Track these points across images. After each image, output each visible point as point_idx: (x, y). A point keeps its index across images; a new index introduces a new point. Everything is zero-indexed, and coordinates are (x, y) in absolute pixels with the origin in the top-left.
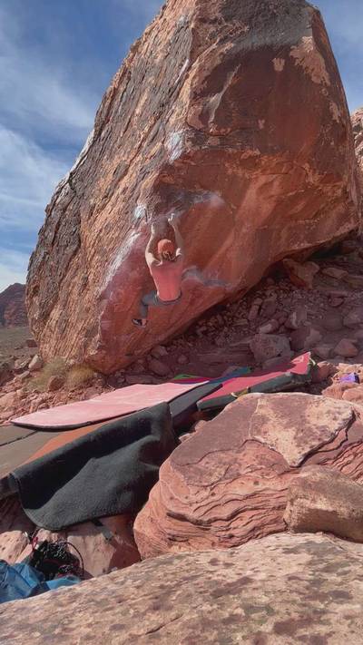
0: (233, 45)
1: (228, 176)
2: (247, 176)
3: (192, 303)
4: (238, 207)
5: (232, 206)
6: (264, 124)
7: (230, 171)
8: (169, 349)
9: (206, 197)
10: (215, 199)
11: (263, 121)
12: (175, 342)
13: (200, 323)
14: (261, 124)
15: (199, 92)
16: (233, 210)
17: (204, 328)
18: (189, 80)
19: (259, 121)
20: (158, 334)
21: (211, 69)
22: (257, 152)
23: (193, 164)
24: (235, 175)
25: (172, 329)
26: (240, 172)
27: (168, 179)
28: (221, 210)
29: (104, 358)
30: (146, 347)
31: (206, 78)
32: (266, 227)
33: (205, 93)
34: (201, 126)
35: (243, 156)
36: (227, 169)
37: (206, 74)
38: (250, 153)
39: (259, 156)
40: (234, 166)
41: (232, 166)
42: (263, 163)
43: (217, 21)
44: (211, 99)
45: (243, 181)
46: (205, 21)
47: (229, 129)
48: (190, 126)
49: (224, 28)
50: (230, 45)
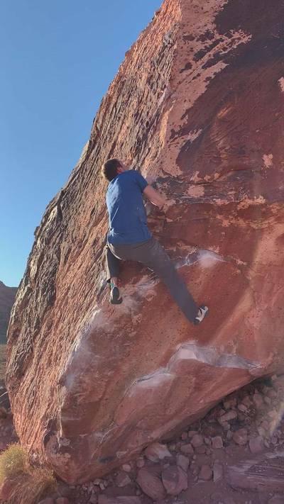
0: (224, 65)
2: (254, 226)
3: (198, 388)
4: (249, 263)
5: (240, 262)
6: (273, 160)
7: (226, 223)
8: (173, 447)
9: (194, 257)
10: (208, 259)
11: (271, 156)
12: (184, 436)
14: (268, 160)
15: (177, 129)
16: (240, 267)
18: (167, 113)
19: (265, 157)
20: (150, 429)
21: (194, 98)
22: (261, 200)
24: (234, 227)
26: (242, 223)
28: (219, 268)
29: (67, 464)
30: (134, 445)
31: (188, 111)
33: (184, 131)
34: (180, 173)
35: (239, 207)
36: (221, 222)
37: (187, 106)
38: (250, 202)
39: (266, 204)
40: (231, 217)
41: (227, 218)
42: (274, 211)
43: (208, 35)
44: (192, 137)
45: (249, 232)
46: (191, 38)
47: (216, 175)
48: (165, 174)
49: (217, 42)
50: (220, 66)
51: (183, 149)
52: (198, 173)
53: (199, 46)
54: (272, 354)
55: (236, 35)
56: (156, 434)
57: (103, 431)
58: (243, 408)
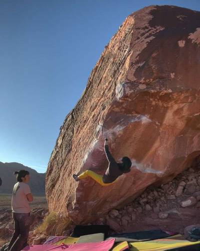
0: (154, 37)
1: (153, 106)
2: (165, 105)
3: (134, 183)
4: (161, 124)
5: (157, 123)
6: (175, 76)
7: (154, 103)
8: (121, 212)
9: (139, 118)
10: (145, 119)
11: (174, 74)
12: (125, 208)
14: (172, 75)
15: (134, 62)
16: (157, 125)
17: (145, 200)
18: (129, 57)
19: (171, 74)
20: (112, 202)
21: (141, 50)
22: (170, 91)
23: (130, 100)
24: (157, 105)
25: (122, 199)
26: (160, 103)
27: (117, 110)
28: (149, 126)
29: (77, 215)
30: (105, 209)
31: (138, 55)
32: (182, 135)
33: (137, 62)
34: (135, 79)
35: (160, 94)
36: (152, 102)
37: (138, 53)
38: (165, 91)
39: (172, 93)
40: (156, 100)
41: (154, 100)
42: (175, 97)
43: (146, 28)
44: (141, 65)
45: (163, 108)
46: (139, 29)
47: (151, 80)
48: (129, 80)
49: (150, 30)
50: (152, 38)
51: (137, 70)
52: (143, 78)
53: (143, 31)
54: (166, 168)
55: (158, 28)
56: (114, 205)
57: (94, 201)
58: (149, 197)
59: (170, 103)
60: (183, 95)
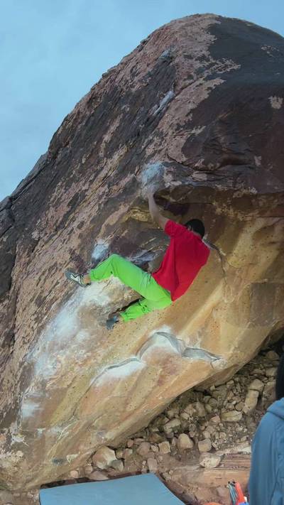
0: (222, 81)
1: (217, 216)
2: (240, 217)
4: (229, 253)
6: (261, 161)
7: (219, 210)
11: (260, 157)
13: (171, 413)
14: (258, 161)
15: (183, 124)
16: (221, 256)
18: (171, 112)
19: (255, 158)
21: (198, 102)
22: (254, 191)
23: (172, 200)
26: (231, 212)
27: (139, 216)
31: (192, 111)
33: (190, 125)
34: (184, 159)
35: (235, 195)
36: (215, 209)
37: (191, 106)
38: (245, 191)
39: (257, 195)
40: (224, 205)
41: (220, 205)
42: (261, 204)
43: (202, 58)
44: (197, 131)
45: (234, 223)
46: (190, 57)
47: (218, 165)
48: (171, 159)
49: (212, 65)
50: (218, 81)
51: (188, 140)
52: (203, 160)
53: (198, 65)
54: (233, 348)
55: (228, 62)
56: (110, 435)
57: (62, 427)
58: (185, 416)
59: (251, 214)
60: (276, 201)
